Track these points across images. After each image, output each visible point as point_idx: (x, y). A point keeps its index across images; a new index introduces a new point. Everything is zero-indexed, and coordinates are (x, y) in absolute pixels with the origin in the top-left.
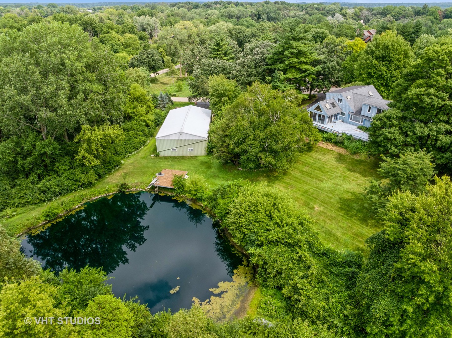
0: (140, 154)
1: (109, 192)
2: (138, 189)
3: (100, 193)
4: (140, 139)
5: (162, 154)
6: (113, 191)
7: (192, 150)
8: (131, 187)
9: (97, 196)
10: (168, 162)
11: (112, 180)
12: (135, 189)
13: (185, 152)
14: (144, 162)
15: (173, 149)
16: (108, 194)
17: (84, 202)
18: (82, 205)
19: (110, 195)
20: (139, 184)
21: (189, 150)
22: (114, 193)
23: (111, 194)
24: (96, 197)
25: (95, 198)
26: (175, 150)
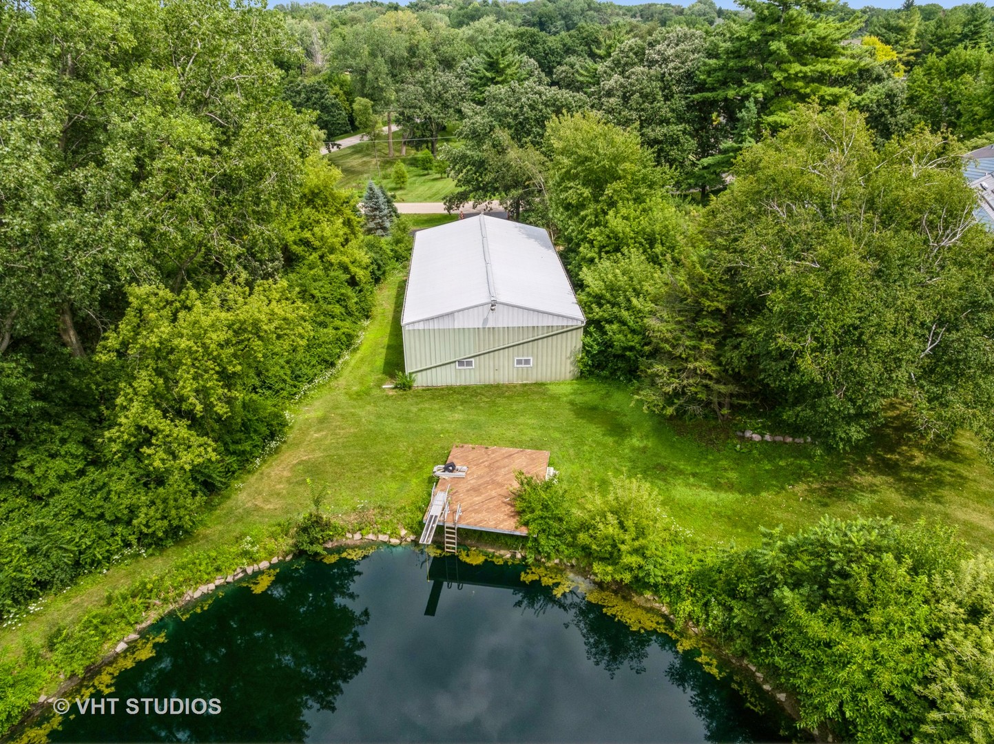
0: (342, 381)
1: (255, 561)
2: (371, 537)
3: (218, 570)
4: (337, 329)
5: (421, 381)
6: (271, 554)
7: (527, 362)
8: (342, 532)
9: (208, 582)
10: (452, 409)
11: (259, 502)
12: (357, 536)
13: (505, 371)
14: (365, 412)
15: (461, 363)
16: (249, 570)
17: (153, 617)
18: (143, 634)
19: (261, 572)
20: (373, 514)
21: (519, 362)
22: (275, 560)
23: (264, 565)
24: (204, 589)
25: (197, 594)
26: (469, 364)
